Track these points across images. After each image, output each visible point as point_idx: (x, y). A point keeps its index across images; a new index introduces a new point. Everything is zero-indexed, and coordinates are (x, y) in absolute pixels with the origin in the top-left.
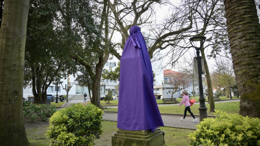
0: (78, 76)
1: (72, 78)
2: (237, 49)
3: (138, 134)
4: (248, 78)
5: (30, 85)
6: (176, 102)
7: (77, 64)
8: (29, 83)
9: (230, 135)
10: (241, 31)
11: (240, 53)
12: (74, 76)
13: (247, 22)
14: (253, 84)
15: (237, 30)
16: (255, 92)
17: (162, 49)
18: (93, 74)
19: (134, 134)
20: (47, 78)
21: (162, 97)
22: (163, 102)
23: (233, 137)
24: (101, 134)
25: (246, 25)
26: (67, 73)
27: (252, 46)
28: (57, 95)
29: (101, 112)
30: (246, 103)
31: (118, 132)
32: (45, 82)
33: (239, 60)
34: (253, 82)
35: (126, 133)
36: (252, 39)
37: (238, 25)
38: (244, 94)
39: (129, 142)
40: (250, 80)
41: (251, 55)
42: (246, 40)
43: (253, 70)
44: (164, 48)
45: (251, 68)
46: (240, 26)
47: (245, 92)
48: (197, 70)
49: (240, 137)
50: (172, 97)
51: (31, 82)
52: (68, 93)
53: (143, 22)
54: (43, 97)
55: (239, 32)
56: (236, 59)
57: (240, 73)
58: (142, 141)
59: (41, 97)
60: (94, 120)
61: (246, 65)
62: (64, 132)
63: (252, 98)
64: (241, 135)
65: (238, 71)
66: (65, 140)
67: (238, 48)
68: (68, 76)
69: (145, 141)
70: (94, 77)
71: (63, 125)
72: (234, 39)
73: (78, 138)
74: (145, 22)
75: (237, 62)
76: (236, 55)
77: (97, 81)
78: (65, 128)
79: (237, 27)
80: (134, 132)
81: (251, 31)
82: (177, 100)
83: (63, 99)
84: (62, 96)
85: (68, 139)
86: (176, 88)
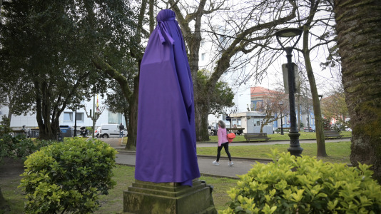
0: (109, 96)
1: (100, 100)
2: (348, 50)
3: (163, 189)
4: (365, 99)
5: (33, 110)
6: (267, 140)
7: (107, 77)
8: (32, 107)
9: (285, 191)
10: (356, 18)
11: (352, 56)
12: (103, 96)
13: (366, 2)
14: (372, 109)
15: (349, 16)
16: (375, 123)
17: (246, 52)
18: (130, 93)
19: (158, 188)
20: (59, 99)
21: (245, 131)
22: (245, 140)
23: (288, 194)
24: (113, 188)
25: (365, 8)
26: (90, 91)
27: (374, 44)
28: (75, 127)
29: (112, 152)
30: (359, 141)
31: (134, 185)
32: (57, 106)
33: (352, 68)
34: (372, 106)
35: (145, 187)
36: (374, 32)
37: (352, 8)
38: (358, 125)
39: (148, 202)
40: (367, 103)
41: (371, 60)
42: (363, 33)
43: (373, 84)
44: (250, 51)
45: (371, 82)
46: (355, 10)
47: (360, 122)
48: (288, 86)
49: (298, 196)
50: (261, 131)
51: (34, 105)
52: (94, 124)
53: (215, 8)
54: (52, 129)
55: (353, 19)
56: (347, 66)
57: (352, 90)
58: (169, 200)
59: (50, 129)
60: (97, 165)
61: (362, 75)
62: (46, 183)
63: (369, 133)
64: (301, 192)
65: (349, 86)
66: (45, 197)
67: (351, 47)
68: (94, 96)
69: (172, 200)
70: (131, 97)
71: (44, 171)
72: (344, 32)
73: (67, 192)
74: (218, 9)
75: (348, 70)
76: (346, 60)
77: (135, 104)
78: (47, 176)
79: (350, 11)
80: (158, 185)
81: (372, 18)
82: (268, 136)
83: (86, 133)
84: (84, 128)
85: (50, 194)
86: (267, 117)
